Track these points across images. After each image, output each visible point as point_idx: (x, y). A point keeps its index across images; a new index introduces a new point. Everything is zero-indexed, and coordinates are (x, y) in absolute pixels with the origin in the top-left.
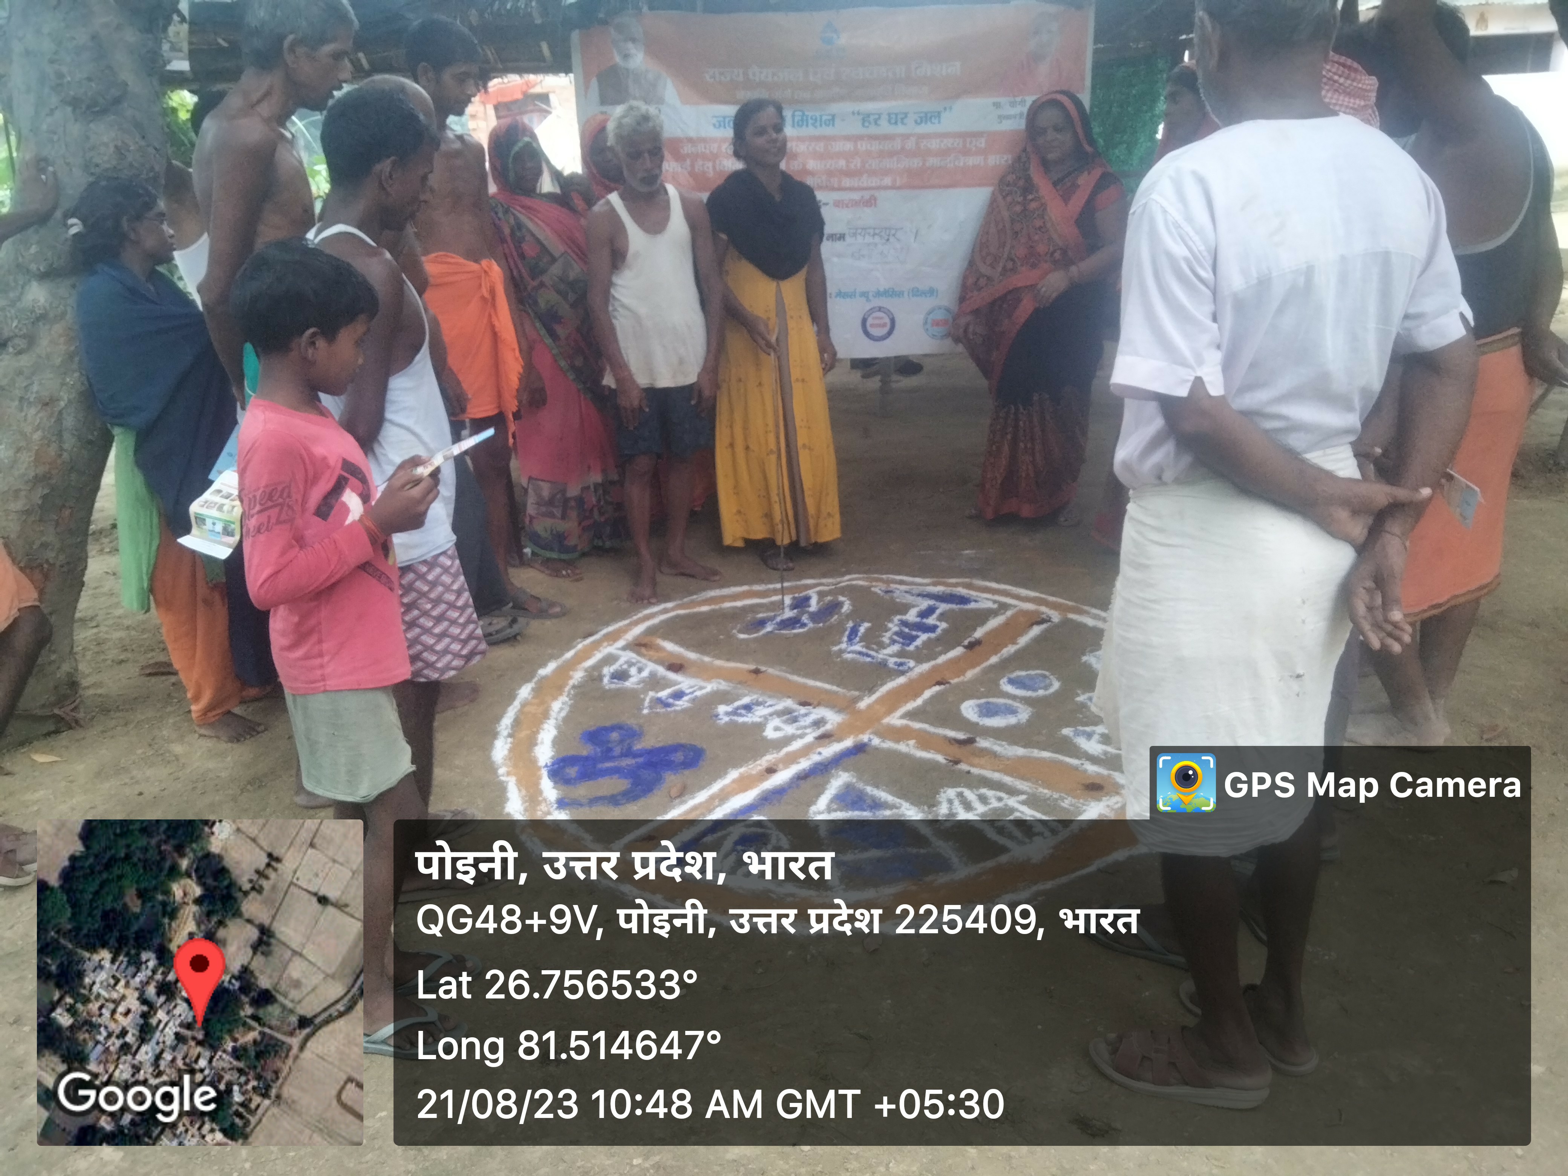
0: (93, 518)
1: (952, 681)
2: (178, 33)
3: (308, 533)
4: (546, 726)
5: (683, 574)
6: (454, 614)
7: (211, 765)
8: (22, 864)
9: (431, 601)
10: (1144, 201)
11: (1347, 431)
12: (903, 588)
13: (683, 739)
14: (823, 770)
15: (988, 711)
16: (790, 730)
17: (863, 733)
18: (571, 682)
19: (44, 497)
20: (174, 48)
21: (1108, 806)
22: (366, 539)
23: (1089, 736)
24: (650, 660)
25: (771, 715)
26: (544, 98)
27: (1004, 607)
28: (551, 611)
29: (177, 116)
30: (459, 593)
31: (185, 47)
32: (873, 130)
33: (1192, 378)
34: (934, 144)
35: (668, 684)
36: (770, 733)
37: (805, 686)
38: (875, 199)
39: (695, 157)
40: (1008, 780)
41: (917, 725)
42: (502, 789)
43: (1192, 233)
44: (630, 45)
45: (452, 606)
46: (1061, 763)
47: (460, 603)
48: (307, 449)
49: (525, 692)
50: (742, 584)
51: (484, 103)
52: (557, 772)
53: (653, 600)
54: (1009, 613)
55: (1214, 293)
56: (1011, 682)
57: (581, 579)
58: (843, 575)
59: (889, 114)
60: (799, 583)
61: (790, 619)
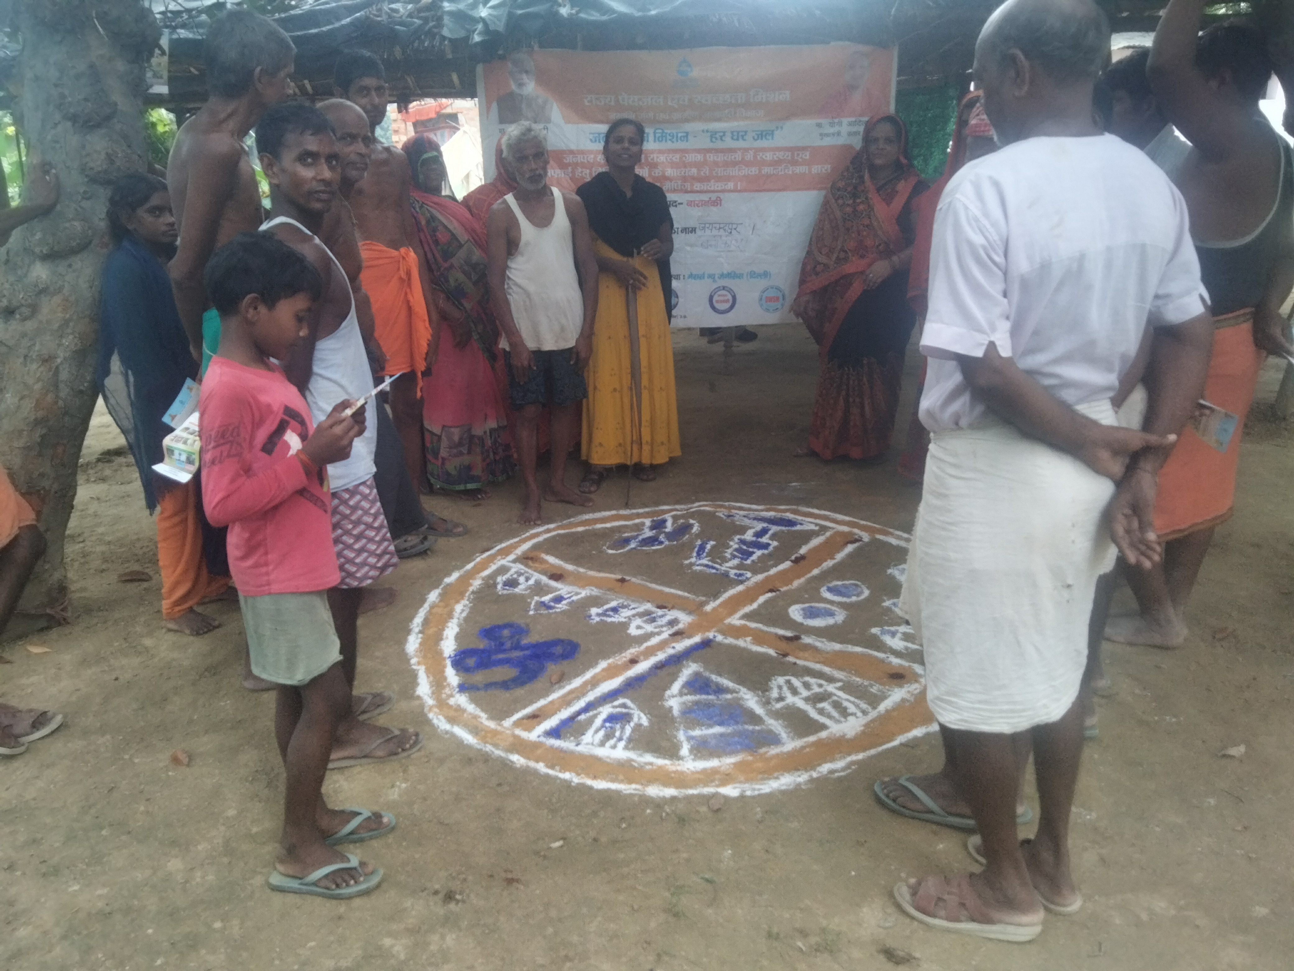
0: (82, 453)
1: (782, 589)
2: (160, 64)
3: (255, 466)
4: (450, 624)
5: (562, 501)
6: (372, 533)
7: (176, 655)
8: (17, 737)
9: (352, 522)
10: (948, 200)
11: (1108, 389)
12: (742, 513)
13: (562, 635)
14: (676, 661)
15: (811, 613)
16: (649, 628)
17: (709, 631)
18: (471, 589)
19: (43, 437)
20: (156, 75)
21: (909, 692)
22: (301, 470)
23: (893, 634)
24: (535, 571)
25: (634, 616)
26: (454, 117)
27: (824, 529)
28: (455, 531)
29: (156, 130)
30: (376, 517)
31: (165, 74)
32: (719, 145)
33: (986, 342)
34: (769, 156)
35: (550, 590)
36: (633, 631)
37: (662, 592)
38: (721, 200)
39: (576, 165)
40: (827, 670)
41: (753, 625)
42: (414, 676)
43: (988, 226)
44: (524, 76)
45: (369, 526)
46: (870, 656)
47: (376, 525)
48: (254, 398)
49: (433, 596)
50: (610, 510)
51: (405, 121)
52: (459, 662)
53: (539, 522)
54: (828, 534)
55: (1005, 274)
56: (830, 590)
57: (479, 505)
58: (693, 502)
59: (732, 132)
60: (657, 509)
61: (650, 538)
